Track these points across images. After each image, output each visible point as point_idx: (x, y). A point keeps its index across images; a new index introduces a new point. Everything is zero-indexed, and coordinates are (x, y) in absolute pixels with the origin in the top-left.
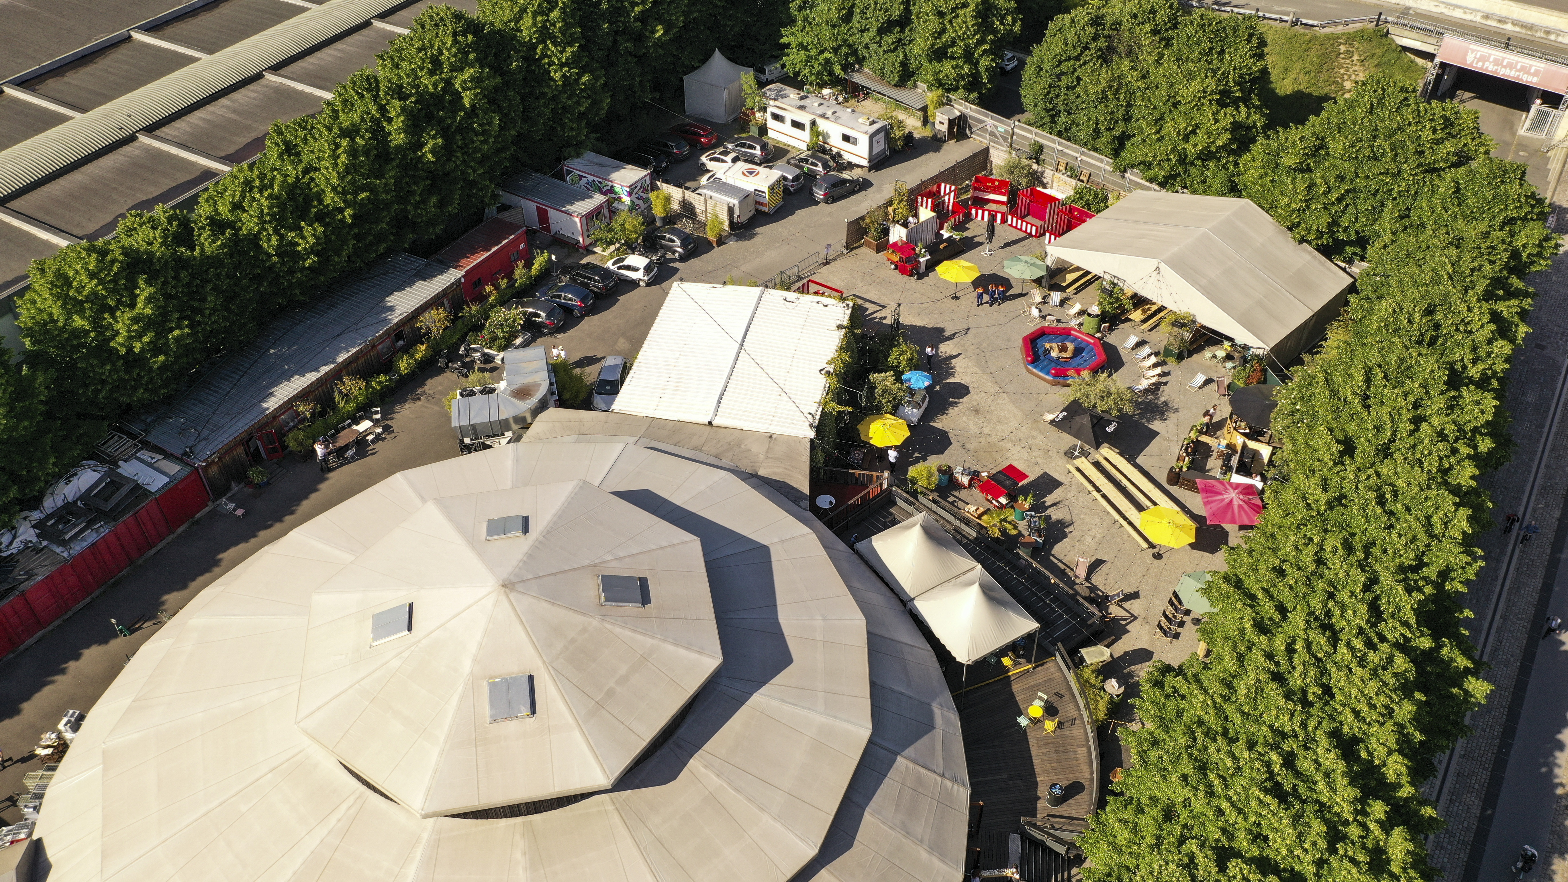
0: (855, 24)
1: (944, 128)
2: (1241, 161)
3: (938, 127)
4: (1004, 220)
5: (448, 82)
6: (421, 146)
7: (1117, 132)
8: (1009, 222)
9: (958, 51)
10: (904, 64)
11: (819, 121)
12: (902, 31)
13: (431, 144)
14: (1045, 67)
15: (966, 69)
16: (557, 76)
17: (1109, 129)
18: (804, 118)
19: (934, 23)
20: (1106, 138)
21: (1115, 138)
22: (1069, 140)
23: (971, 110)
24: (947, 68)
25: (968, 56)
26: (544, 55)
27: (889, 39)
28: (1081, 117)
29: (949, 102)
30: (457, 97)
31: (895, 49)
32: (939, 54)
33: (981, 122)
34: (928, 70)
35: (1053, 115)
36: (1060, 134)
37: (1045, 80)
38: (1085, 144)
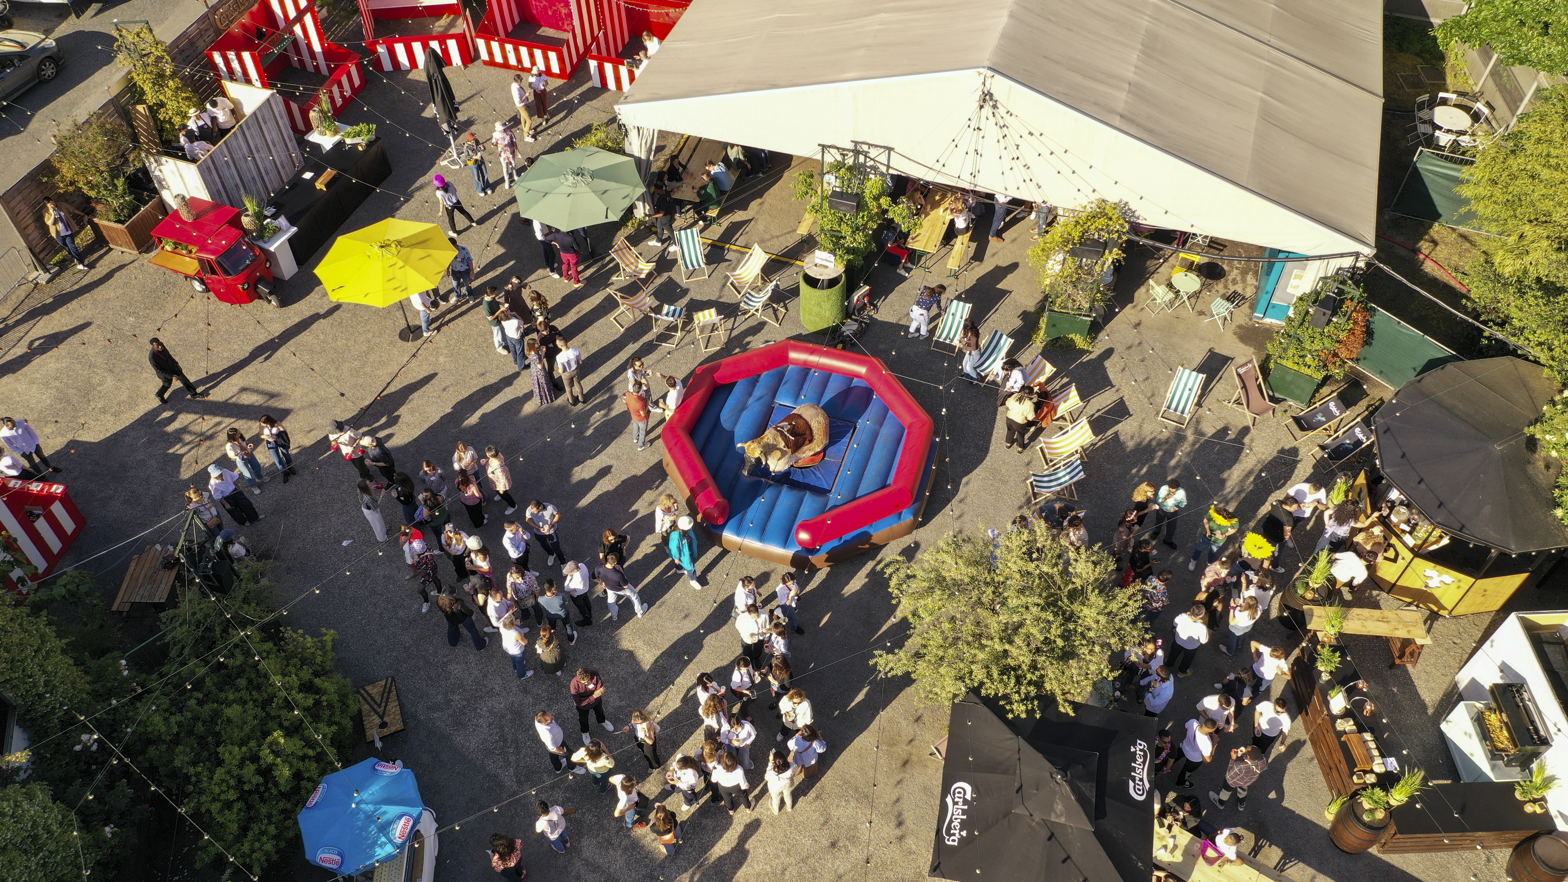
4: (469, 56)
8: (484, 56)
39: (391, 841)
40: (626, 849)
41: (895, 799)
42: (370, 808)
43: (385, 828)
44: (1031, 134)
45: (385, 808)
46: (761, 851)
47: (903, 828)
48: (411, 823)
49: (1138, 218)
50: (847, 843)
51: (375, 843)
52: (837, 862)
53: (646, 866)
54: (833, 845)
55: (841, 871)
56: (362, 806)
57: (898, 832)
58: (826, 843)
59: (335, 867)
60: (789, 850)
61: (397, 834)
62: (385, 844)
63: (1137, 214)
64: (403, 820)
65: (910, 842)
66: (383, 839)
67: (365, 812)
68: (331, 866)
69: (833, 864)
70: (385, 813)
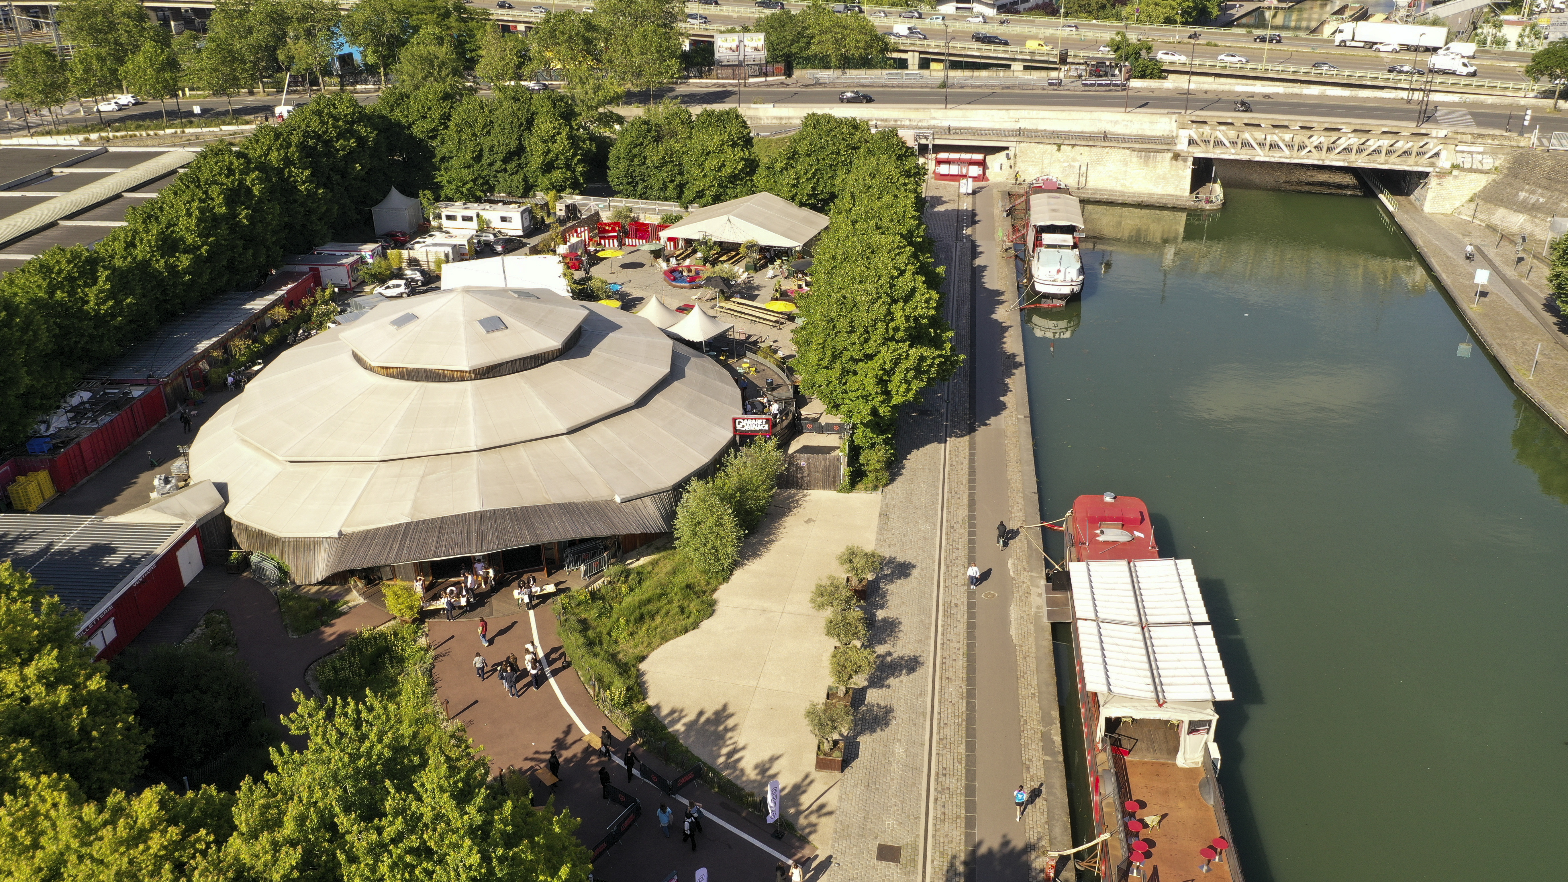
0: (485, 161)
1: (563, 213)
2: (754, 178)
3: (559, 213)
4: (623, 243)
5: (241, 182)
6: (237, 216)
7: (677, 182)
8: (627, 243)
9: (561, 162)
10: (525, 179)
11: (481, 213)
12: (519, 159)
13: (243, 214)
14: (622, 156)
15: (569, 174)
16: (302, 188)
17: (672, 181)
18: (471, 213)
19: (541, 147)
20: (671, 186)
21: (677, 186)
22: (647, 199)
23: (577, 199)
24: (557, 175)
25: (568, 166)
26: (290, 176)
27: (511, 167)
28: (652, 181)
29: (561, 198)
30: (249, 190)
31: (517, 171)
32: (548, 168)
33: (586, 205)
34: (544, 181)
35: (633, 184)
36: (641, 197)
37: (623, 164)
38: (659, 199)
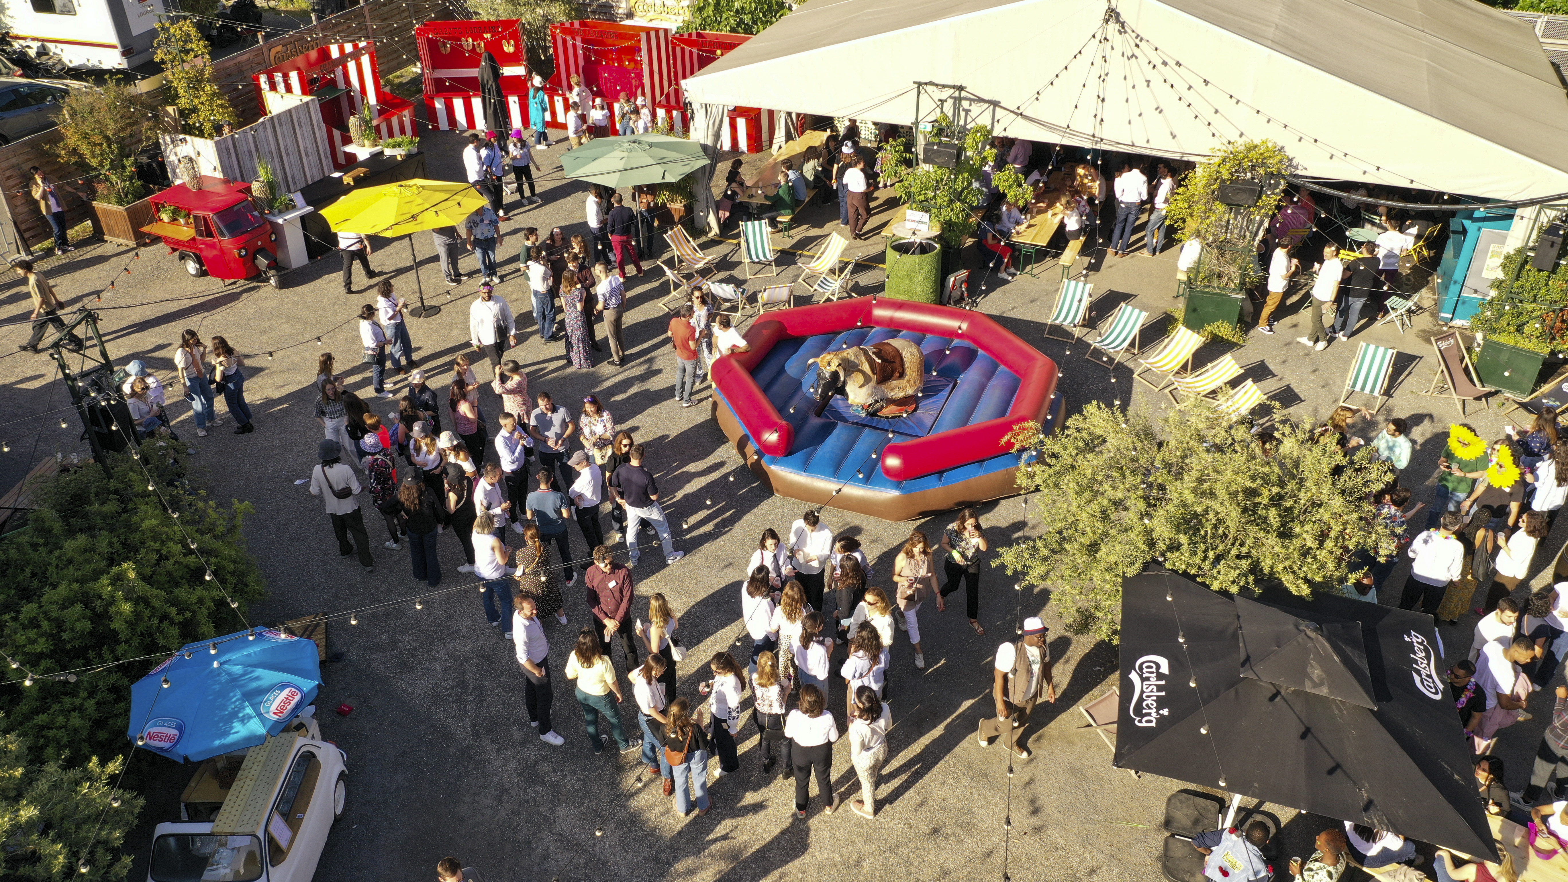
39: (259, 715)
40: (622, 823)
41: (1027, 779)
42: (237, 669)
43: (255, 696)
44: (1165, 63)
45: (259, 672)
46: (826, 834)
47: (1043, 815)
48: (297, 698)
49: (1296, 168)
50: (959, 831)
51: (234, 715)
52: (944, 855)
53: (650, 846)
54: (936, 831)
55: (950, 865)
56: (227, 667)
57: (1035, 821)
58: (926, 829)
59: (166, 745)
60: (869, 835)
61: (273, 708)
62: (250, 717)
63: (1295, 162)
64: (286, 691)
65: (1054, 834)
66: (249, 710)
67: (229, 674)
68: (162, 744)
69: (937, 856)
70: (257, 678)
